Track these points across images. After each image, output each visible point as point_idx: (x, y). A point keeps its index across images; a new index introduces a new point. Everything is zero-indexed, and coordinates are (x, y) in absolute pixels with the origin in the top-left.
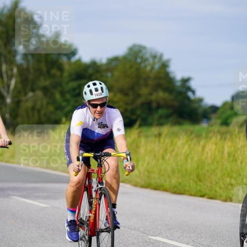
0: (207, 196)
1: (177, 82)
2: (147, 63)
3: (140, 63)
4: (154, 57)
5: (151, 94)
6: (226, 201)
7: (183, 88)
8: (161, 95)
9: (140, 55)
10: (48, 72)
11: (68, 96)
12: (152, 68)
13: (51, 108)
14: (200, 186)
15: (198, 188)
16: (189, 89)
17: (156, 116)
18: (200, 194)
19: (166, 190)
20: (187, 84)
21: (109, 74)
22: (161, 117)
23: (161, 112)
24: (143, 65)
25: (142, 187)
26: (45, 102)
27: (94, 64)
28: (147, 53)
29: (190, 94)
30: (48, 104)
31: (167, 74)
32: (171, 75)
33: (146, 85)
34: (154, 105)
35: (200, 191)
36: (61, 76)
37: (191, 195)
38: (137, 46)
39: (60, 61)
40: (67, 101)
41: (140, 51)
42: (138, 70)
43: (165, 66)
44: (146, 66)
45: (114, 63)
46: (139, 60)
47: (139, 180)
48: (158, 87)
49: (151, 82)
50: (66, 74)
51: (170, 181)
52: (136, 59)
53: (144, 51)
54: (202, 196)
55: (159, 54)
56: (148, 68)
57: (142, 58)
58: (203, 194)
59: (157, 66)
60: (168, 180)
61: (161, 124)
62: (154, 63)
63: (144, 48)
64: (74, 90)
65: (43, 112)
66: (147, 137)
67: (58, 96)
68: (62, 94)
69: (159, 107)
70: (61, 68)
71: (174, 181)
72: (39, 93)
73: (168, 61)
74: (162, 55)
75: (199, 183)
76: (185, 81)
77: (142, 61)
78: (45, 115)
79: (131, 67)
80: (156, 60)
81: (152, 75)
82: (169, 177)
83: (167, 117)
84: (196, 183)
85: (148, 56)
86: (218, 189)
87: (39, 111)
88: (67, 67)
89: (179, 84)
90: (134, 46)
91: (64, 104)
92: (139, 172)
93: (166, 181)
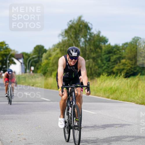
10: (95, 50)
11: (105, 62)
13: (97, 67)
21: (123, 51)
26: (94, 64)
27: (116, 46)
30: (95, 65)
36: (101, 52)
39: (101, 45)
40: (104, 64)
41: (138, 40)
45: (125, 46)
47: (139, 101)
50: (103, 51)
52: (136, 43)
63: (140, 38)
64: (106, 59)
65: (93, 69)
67: (99, 61)
68: (102, 60)
72: (91, 60)
78: (94, 70)
87: (91, 69)
88: (103, 48)
90: (135, 37)
91: (103, 65)
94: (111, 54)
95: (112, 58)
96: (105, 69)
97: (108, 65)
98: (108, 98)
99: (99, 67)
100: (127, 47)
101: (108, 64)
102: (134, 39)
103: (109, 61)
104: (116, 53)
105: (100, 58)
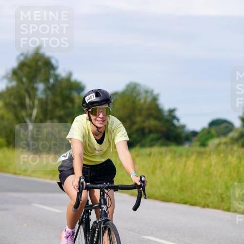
2: (141, 96)
3: (136, 97)
4: (147, 92)
5: (144, 122)
6: (204, 207)
7: (170, 116)
8: (152, 123)
12: (145, 101)
15: (182, 197)
16: (174, 117)
17: (148, 139)
19: (156, 199)
20: (173, 114)
22: (152, 140)
23: (152, 136)
28: (141, 88)
29: (175, 122)
32: (161, 107)
33: (140, 115)
34: (147, 131)
37: (176, 202)
38: (133, 84)
39: (72, 95)
41: (135, 88)
42: (134, 102)
43: (155, 99)
44: (140, 100)
46: (134, 94)
48: (150, 116)
49: (144, 112)
52: (132, 93)
53: (138, 88)
54: (185, 203)
55: (150, 90)
56: (142, 101)
57: (137, 93)
59: (149, 100)
61: (151, 146)
62: (147, 97)
63: (139, 85)
69: (151, 132)
70: (72, 101)
71: (163, 191)
73: (158, 95)
74: (152, 91)
75: (182, 193)
76: (171, 111)
77: (137, 95)
79: (128, 100)
80: (148, 94)
82: (158, 188)
83: (157, 140)
84: (180, 193)
85: (142, 91)
86: (197, 198)
89: (166, 114)
90: (131, 83)
93: (156, 191)
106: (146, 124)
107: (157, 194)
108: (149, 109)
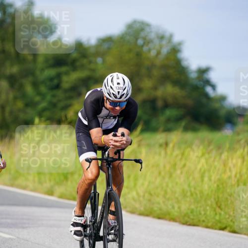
0: (228, 228)
1: (191, 73)
2: (151, 45)
3: (142, 46)
4: (162, 38)
5: (155, 88)
7: (200, 81)
8: (169, 90)
9: (142, 34)
11: (43, 89)
12: (159, 53)
13: (20, 104)
14: (220, 214)
15: (217, 217)
16: (208, 82)
17: (162, 118)
18: (219, 225)
19: (173, 220)
20: (206, 76)
21: (99, 60)
22: (168, 120)
23: (169, 113)
24: (145, 49)
25: (141, 214)
26: (11, 96)
27: (79, 46)
28: (151, 32)
29: (209, 89)
30: (16, 98)
31: (178, 62)
32: (184, 64)
33: (149, 76)
34: (160, 103)
35: (220, 222)
36: (35, 61)
37: (207, 227)
38: (139, 22)
40: (43, 96)
41: (142, 30)
42: (139, 55)
43: (175, 50)
44: (149, 50)
45: (105, 46)
46: (140, 42)
47: (137, 206)
48: (165, 79)
49: (155, 73)
50: (41, 59)
51: (179, 208)
52: (137, 39)
53: (147, 29)
54: (223, 229)
55: (167, 35)
56: (153, 53)
57: (144, 39)
58: (224, 226)
59: (165, 51)
60: (176, 206)
61: (168, 130)
62: (161, 47)
63: (148, 25)
64: (51, 79)
66: (149, 146)
68: (35, 85)
69: (166, 106)
71: (184, 207)
72: (4, 84)
73: (180, 44)
74: (171, 36)
75: (218, 210)
76: (203, 72)
77: (144, 43)
78: (11, 113)
79: (130, 51)
80: (164, 42)
81: (158, 62)
82: (178, 202)
83: (178, 119)
84: (215, 210)
85: (153, 36)
87: (3, 108)
89: (193, 75)
90: (135, 22)
91: (37, 99)
92: (138, 194)
93: (173, 207)
94: (64, 69)
95: (65, 78)
96: (44, 110)
97: (55, 100)
98: (50, 193)
99: (27, 105)
100: (109, 48)
101: (54, 96)
102: (130, 27)
103: (58, 87)
104: (78, 64)
105: (30, 78)
106: (159, 93)
107: (175, 213)
108: (164, 67)
